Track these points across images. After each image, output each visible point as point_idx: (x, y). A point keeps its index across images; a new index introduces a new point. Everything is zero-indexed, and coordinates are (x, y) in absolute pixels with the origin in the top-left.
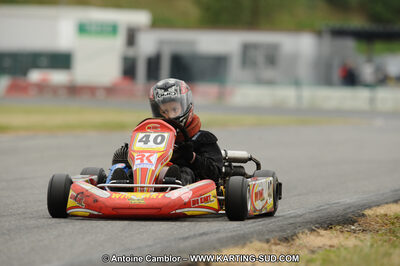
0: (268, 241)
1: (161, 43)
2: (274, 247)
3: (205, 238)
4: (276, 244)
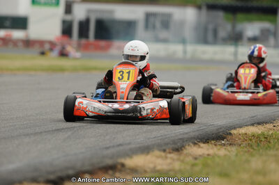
0: (164, 151)
1: (89, 11)
2: (169, 155)
3: (121, 148)
4: (170, 153)
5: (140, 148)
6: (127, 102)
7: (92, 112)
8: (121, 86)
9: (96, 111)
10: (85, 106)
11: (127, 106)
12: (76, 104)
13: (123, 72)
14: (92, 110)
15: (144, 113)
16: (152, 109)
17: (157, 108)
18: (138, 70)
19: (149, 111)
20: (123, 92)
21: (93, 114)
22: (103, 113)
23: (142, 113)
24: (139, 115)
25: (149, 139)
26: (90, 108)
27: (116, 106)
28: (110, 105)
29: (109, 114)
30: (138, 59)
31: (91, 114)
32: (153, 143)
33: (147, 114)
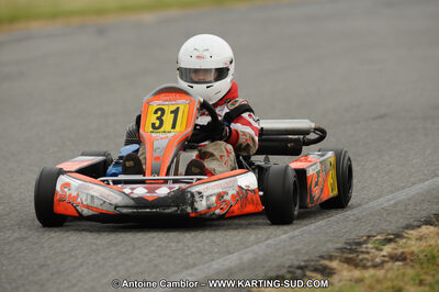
6: (166, 182)
7: (88, 207)
8: (156, 144)
9: (97, 204)
10: (74, 194)
11: (163, 191)
12: (58, 188)
13: (163, 111)
14: (89, 202)
15: (202, 205)
16: (220, 196)
17: (232, 192)
18: (197, 106)
19: (214, 198)
20: (157, 158)
21: (91, 213)
22: (111, 210)
23: (196, 205)
24: (189, 210)
26: (83, 199)
27: (140, 191)
28: (127, 190)
29: (125, 211)
30: (212, 76)
31: (86, 212)
33: (209, 208)
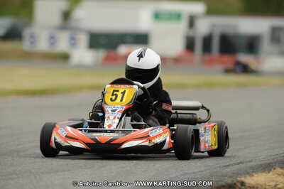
1: (213, 26)
5: (261, 166)
25: (271, 156)
32: (275, 160)
